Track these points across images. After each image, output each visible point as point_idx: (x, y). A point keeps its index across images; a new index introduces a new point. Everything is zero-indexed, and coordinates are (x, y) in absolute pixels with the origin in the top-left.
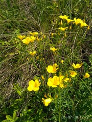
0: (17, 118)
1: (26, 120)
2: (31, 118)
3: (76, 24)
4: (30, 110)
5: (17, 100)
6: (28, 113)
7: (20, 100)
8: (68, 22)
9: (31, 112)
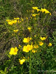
0: (8, 72)
1: (13, 73)
2: (16, 72)
3: (43, 12)
4: (15, 67)
5: (8, 61)
6: (14, 69)
7: (10, 60)
8: (38, 11)
9: (16, 68)
